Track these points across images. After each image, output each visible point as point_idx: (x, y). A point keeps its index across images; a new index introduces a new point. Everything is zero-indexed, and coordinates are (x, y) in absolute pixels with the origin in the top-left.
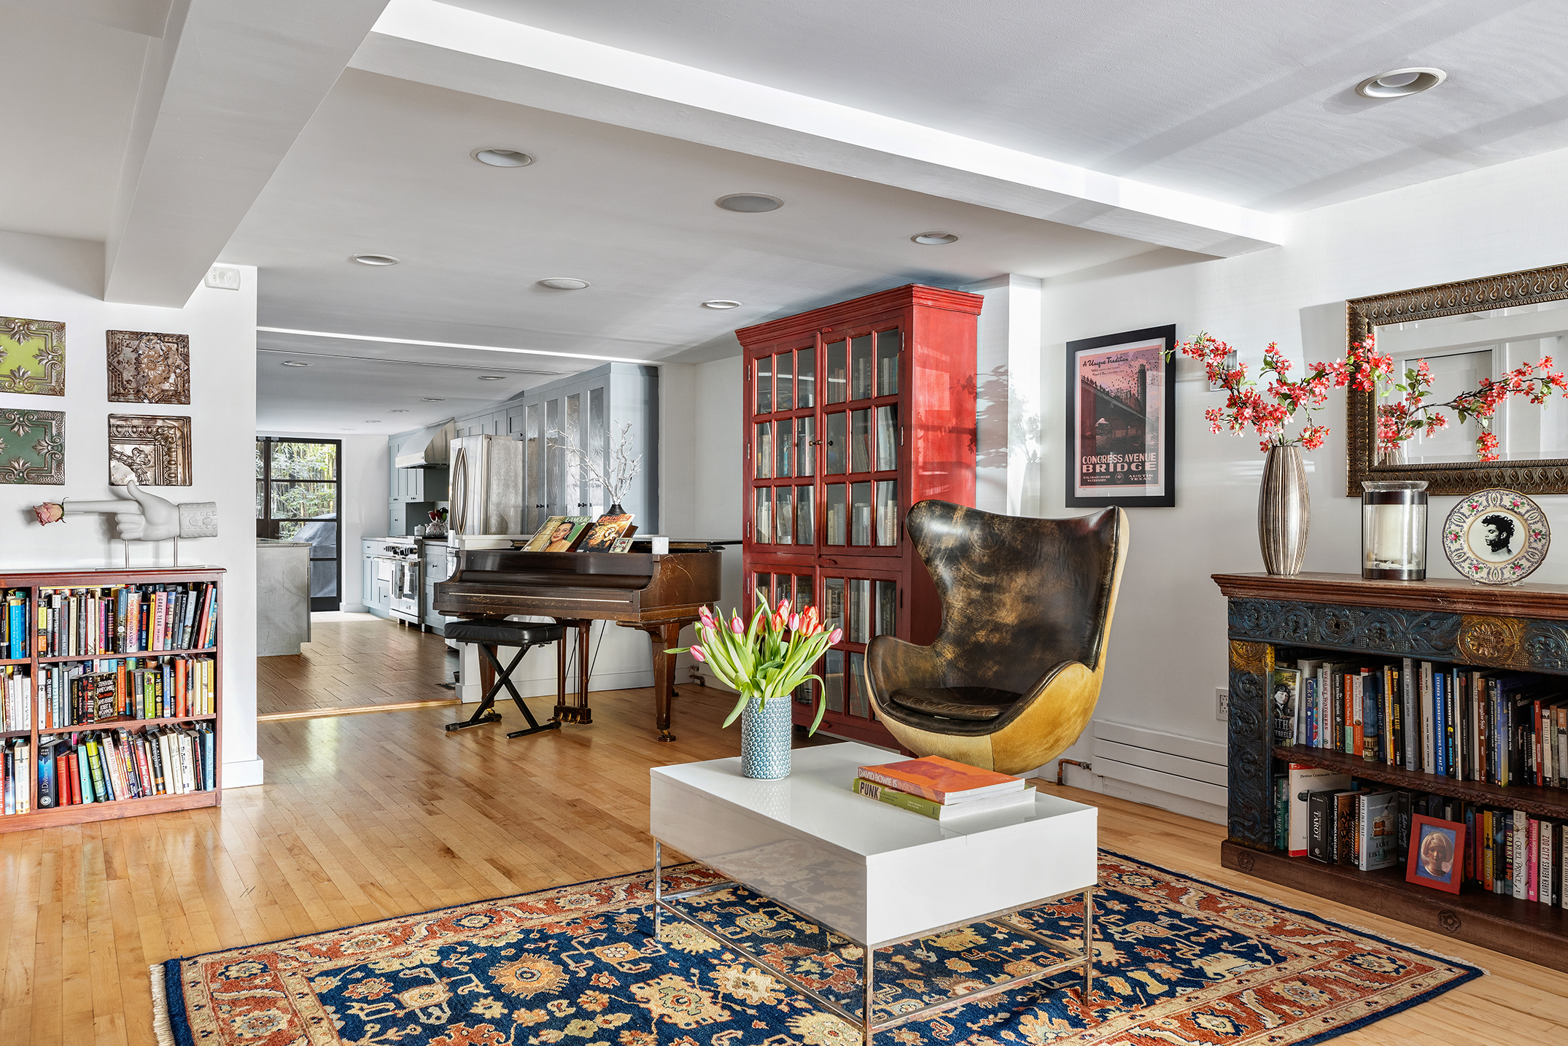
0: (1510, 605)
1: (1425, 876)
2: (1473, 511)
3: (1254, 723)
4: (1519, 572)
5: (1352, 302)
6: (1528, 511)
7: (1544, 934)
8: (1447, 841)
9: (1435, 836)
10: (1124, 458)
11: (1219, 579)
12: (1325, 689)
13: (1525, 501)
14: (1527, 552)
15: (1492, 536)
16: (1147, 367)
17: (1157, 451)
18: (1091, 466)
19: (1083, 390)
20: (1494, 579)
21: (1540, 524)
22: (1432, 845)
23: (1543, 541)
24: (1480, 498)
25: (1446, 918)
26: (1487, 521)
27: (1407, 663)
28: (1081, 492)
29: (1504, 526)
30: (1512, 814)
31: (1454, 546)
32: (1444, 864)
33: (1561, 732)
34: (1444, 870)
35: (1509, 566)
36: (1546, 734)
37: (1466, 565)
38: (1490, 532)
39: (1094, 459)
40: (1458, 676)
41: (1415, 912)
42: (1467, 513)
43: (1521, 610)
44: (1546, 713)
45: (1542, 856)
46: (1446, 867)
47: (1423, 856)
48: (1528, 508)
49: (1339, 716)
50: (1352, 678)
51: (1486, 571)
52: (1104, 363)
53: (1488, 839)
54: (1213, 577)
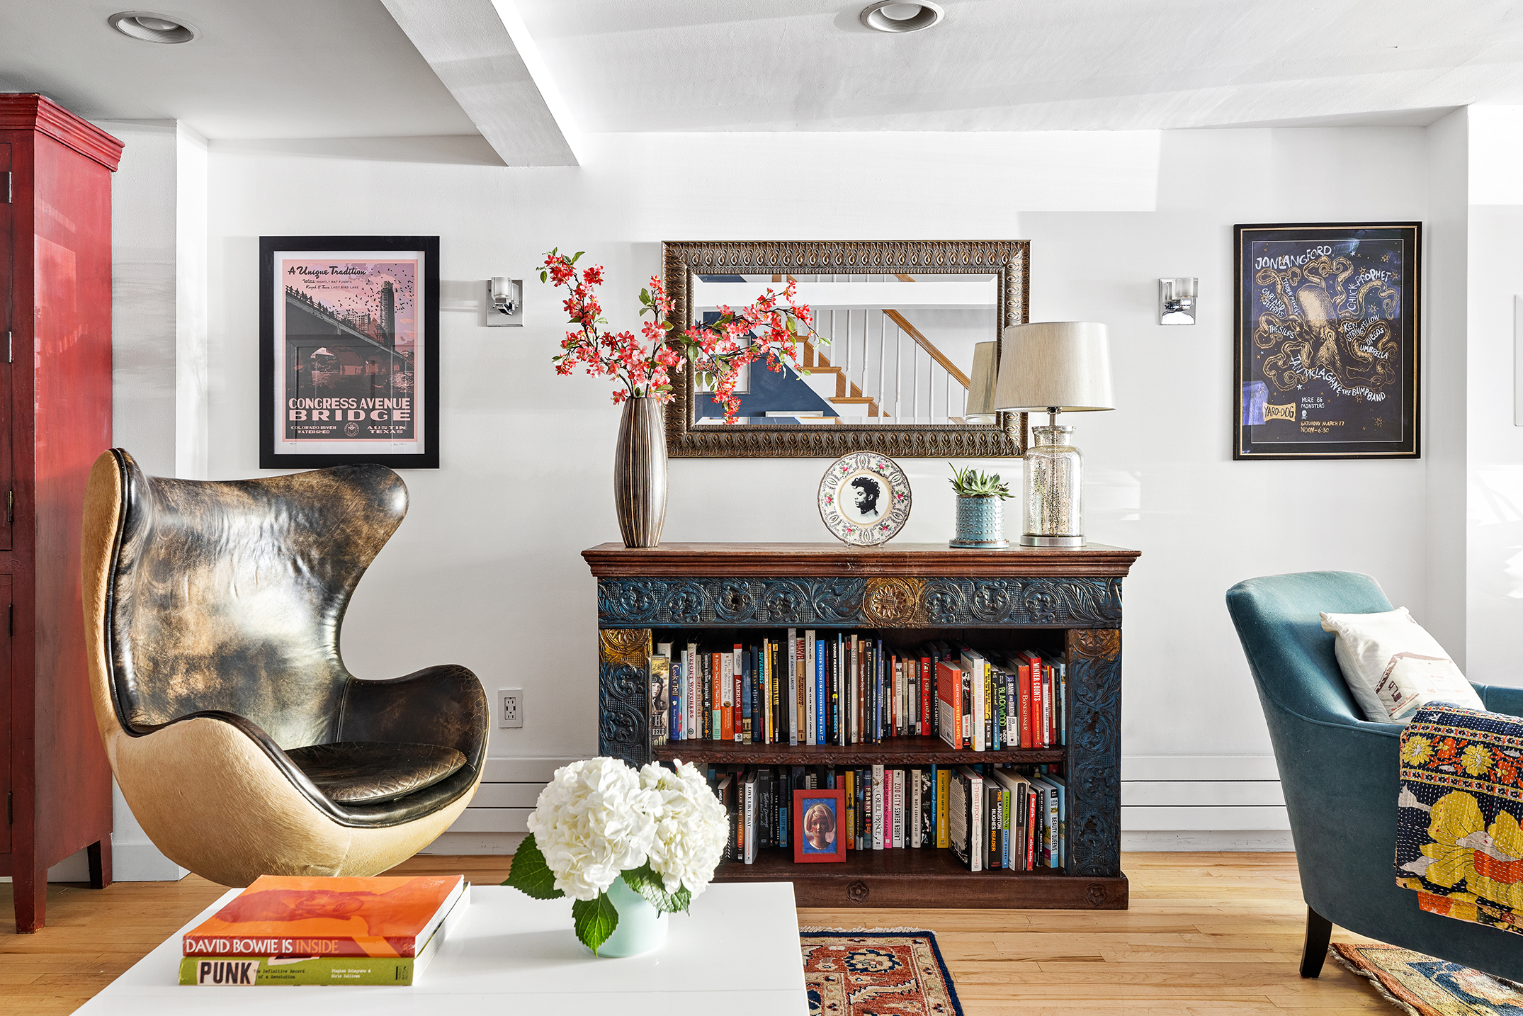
0: (915, 566)
1: (811, 852)
2: (844, 473)
3: (633, 725)
4: (886, 533)
5: (668, 244)
6: (892, 474)
7: (943, 878)
8: (827, 810)
9: (816, 808)
10: (359, 403)
11: (589, 556)
12: (691, 673)
13: (889, 463)
14: (893, 513)
15: (861, 499)
16: (394, 287)
17: (411, 396)
18: (304, 412)
19: (288, 305)
20: (866, 541)
21: (902, 486)
22: (814, 818)
23: (906, 502)
24: (850, 460)
25: (854, 889)
26: (856, 483)
27: (792, 632)
28: (283, 446)
29: (870, 488)
30: (871, 769)
31: (829, 509)
32: (827, 835)
33: (910, 682)
34: (828, 840)
35: (877, 528)
36: (898, 686)
37: (840, 527)
38: (858, 495)
39: (308, 403)
40: (843, 641)
41: (823, 893)
42: (839, 476)
43: (924, 570)
44: (899, 666)
45: (894, 803)
46: (830, 837)
47: (807, 832)
48: (892, 470)
49: (707, 700)
50: (720, 656)
51: (858, 533)
52: (325, 273)
53: (850, 799)
54: (584, 554)
